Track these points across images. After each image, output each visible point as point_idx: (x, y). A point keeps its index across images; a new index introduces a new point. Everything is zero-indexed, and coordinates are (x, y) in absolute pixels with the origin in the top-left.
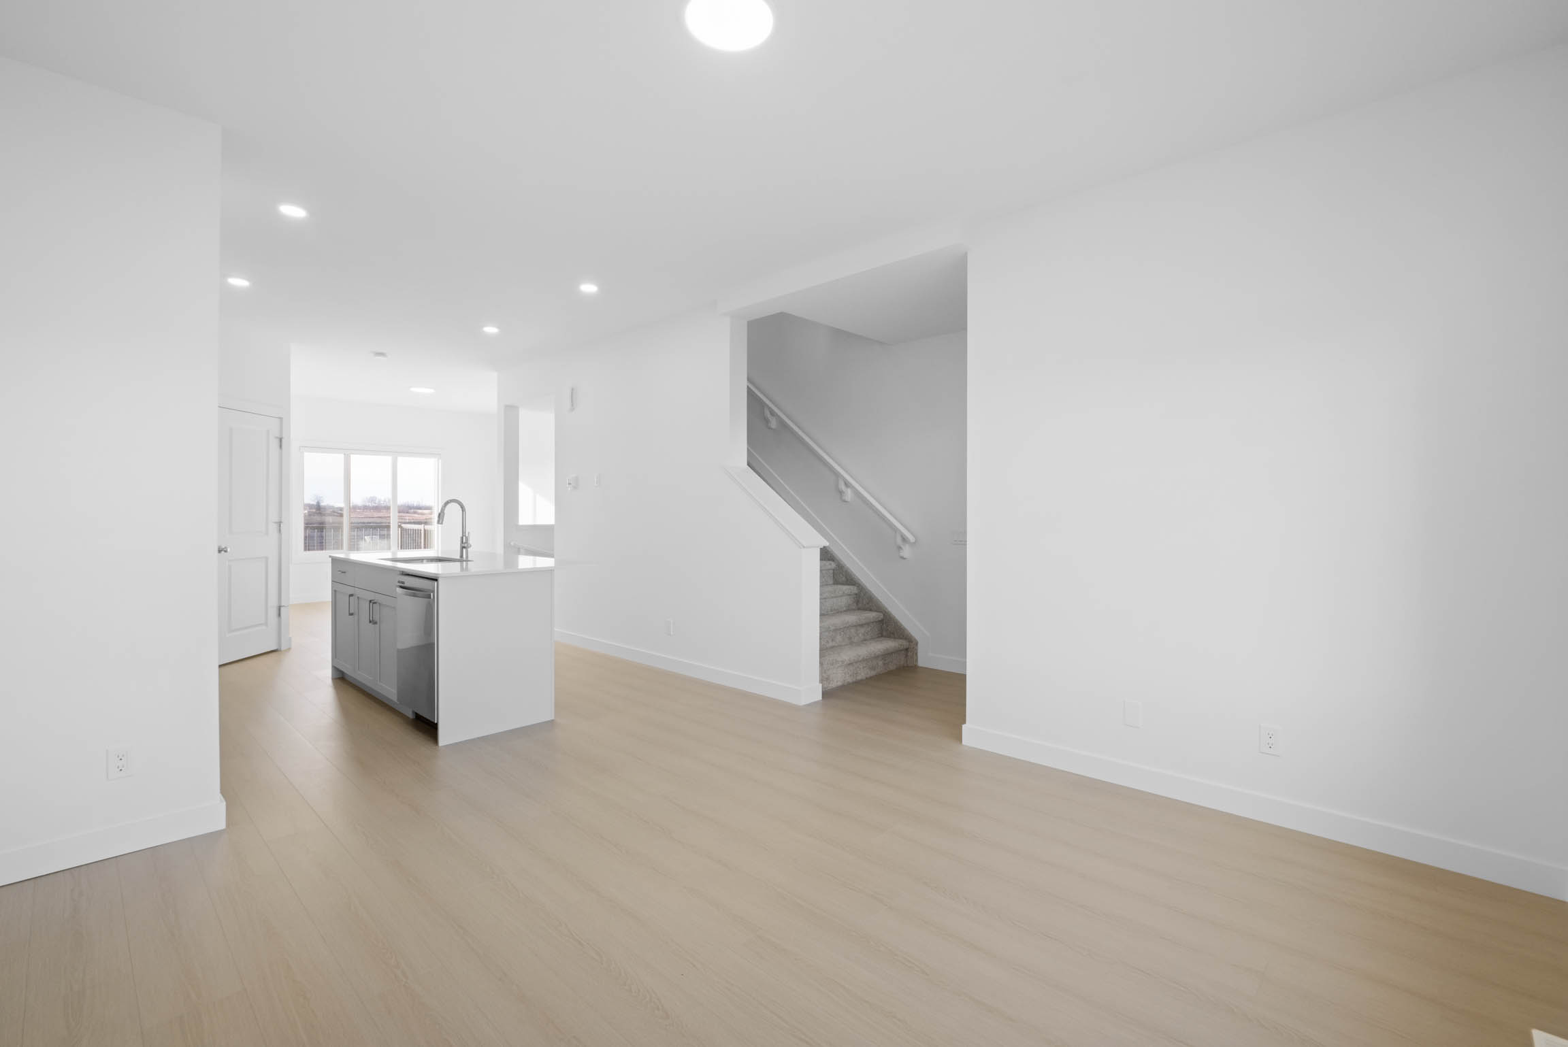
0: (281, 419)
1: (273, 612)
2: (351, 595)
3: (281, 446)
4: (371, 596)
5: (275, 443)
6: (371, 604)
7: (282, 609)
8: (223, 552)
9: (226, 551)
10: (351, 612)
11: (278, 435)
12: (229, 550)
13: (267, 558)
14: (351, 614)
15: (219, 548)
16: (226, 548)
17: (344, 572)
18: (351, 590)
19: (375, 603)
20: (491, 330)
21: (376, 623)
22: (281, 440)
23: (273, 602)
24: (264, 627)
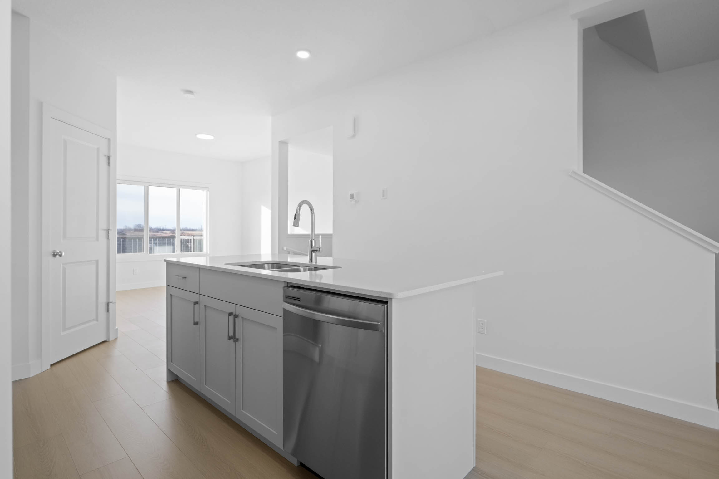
0: (109, 139)
1: (102, 308)
2: (196, 303)
3: (109, 163)
4: (231, 308)
5: (103, 160)
6: (231, 318)
7: (110, 305)
8: (58, 256)
9: (60, 256)
10: (196, 321)
11: (107, 154)
12: (63, 254)
13: (97, 262)
14: (196, 323)
15: (54, 253)
16: (60, 252)
17: (185, 278)
18: (196, 298)
19: (237, 316)
20: (303, 55)
21: (237, 340)
22: (109, 158)
23: (103, 300)
24: (95, 322)
